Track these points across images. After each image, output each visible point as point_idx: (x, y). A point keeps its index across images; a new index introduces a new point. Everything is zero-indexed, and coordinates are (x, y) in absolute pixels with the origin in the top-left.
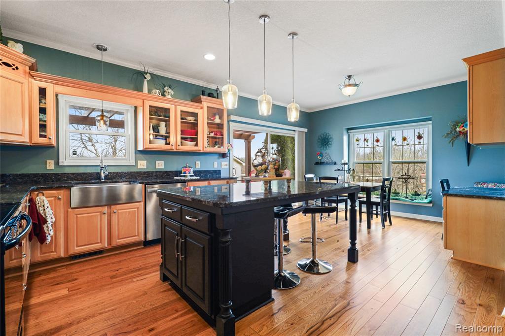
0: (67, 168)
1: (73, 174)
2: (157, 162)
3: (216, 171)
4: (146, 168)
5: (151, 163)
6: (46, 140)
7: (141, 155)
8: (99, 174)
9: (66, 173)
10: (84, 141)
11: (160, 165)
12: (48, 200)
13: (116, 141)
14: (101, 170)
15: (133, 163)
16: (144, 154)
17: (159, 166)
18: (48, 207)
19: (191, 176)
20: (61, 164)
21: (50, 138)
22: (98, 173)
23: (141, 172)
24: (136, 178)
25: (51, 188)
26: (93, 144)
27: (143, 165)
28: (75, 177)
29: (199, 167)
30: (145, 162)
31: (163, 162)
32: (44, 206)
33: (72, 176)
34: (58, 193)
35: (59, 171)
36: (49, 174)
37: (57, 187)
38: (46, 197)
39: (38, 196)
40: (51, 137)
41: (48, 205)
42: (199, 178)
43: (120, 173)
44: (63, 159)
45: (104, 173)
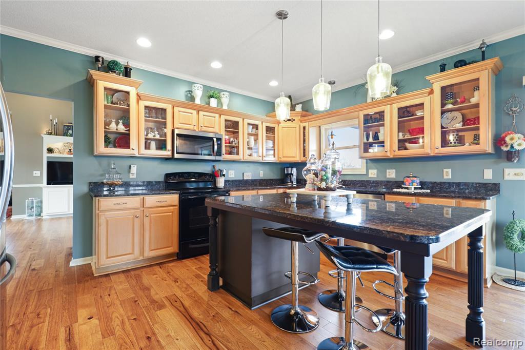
2: (388, 171)
3: (485, 184)
4: (376, 177)
5: (382, 172)
7: (372, 164)
11: (391, 174)
15: (364, 172)
16: (375, 163)
17: (389, 175)
19: (415, 188)
23: (371, 181)
24: (366, 186)
27: (373, 174)
29: (450, 177)
30: (375, 171)
31: (394, 170)
42: (429, 191)
43: (353, 181)
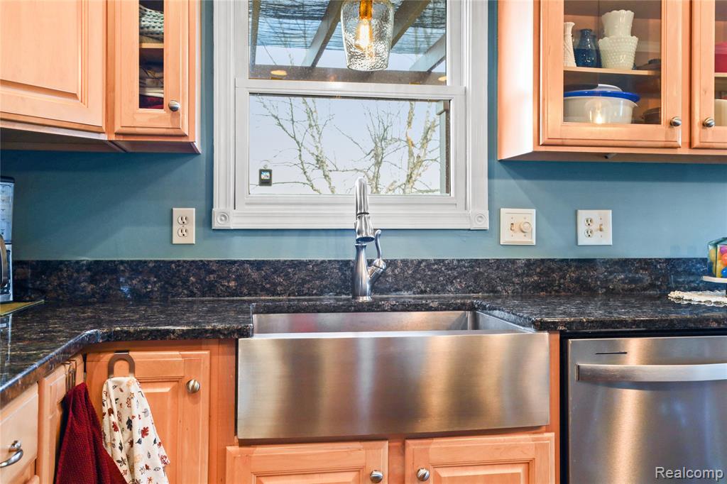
0: (238, 240)
1: (258, 265)
2: (583, 215)
4: (532, 241)
5: (558, 219)
6: (160, 118)
7: (512, 182)
8: (348, 268)
9: (234, 262)
10: (306, 166)
11: (597, 229)
12: (149, 396)
13: (378, 164)
14: (358, 249)
15: (480, 217)
16: (527, 177)
17: (589, 234)
18: (145, 432)
20: (218, 223)
21: (173, 109)
22: (347, 263)
23: (513, 261)
25: (159, 339)
26: (327, 173)
27: (520, 229)
28: (265, 278)
30: (528, 217)
31: (610, 212)
32: (130, 424)
33: (255, 275)
34: (189, 362)
35: (212, 253)
36: (178, 263)
37: (184, 334)
38: (142, 382)
39: (110, 372)
40: (178, 105)
41: (148, 422)
43: (429, 264)
44: (226, 204)
45: (370, 263)
